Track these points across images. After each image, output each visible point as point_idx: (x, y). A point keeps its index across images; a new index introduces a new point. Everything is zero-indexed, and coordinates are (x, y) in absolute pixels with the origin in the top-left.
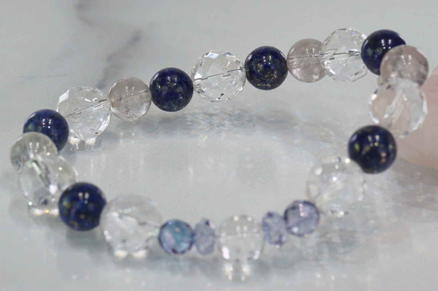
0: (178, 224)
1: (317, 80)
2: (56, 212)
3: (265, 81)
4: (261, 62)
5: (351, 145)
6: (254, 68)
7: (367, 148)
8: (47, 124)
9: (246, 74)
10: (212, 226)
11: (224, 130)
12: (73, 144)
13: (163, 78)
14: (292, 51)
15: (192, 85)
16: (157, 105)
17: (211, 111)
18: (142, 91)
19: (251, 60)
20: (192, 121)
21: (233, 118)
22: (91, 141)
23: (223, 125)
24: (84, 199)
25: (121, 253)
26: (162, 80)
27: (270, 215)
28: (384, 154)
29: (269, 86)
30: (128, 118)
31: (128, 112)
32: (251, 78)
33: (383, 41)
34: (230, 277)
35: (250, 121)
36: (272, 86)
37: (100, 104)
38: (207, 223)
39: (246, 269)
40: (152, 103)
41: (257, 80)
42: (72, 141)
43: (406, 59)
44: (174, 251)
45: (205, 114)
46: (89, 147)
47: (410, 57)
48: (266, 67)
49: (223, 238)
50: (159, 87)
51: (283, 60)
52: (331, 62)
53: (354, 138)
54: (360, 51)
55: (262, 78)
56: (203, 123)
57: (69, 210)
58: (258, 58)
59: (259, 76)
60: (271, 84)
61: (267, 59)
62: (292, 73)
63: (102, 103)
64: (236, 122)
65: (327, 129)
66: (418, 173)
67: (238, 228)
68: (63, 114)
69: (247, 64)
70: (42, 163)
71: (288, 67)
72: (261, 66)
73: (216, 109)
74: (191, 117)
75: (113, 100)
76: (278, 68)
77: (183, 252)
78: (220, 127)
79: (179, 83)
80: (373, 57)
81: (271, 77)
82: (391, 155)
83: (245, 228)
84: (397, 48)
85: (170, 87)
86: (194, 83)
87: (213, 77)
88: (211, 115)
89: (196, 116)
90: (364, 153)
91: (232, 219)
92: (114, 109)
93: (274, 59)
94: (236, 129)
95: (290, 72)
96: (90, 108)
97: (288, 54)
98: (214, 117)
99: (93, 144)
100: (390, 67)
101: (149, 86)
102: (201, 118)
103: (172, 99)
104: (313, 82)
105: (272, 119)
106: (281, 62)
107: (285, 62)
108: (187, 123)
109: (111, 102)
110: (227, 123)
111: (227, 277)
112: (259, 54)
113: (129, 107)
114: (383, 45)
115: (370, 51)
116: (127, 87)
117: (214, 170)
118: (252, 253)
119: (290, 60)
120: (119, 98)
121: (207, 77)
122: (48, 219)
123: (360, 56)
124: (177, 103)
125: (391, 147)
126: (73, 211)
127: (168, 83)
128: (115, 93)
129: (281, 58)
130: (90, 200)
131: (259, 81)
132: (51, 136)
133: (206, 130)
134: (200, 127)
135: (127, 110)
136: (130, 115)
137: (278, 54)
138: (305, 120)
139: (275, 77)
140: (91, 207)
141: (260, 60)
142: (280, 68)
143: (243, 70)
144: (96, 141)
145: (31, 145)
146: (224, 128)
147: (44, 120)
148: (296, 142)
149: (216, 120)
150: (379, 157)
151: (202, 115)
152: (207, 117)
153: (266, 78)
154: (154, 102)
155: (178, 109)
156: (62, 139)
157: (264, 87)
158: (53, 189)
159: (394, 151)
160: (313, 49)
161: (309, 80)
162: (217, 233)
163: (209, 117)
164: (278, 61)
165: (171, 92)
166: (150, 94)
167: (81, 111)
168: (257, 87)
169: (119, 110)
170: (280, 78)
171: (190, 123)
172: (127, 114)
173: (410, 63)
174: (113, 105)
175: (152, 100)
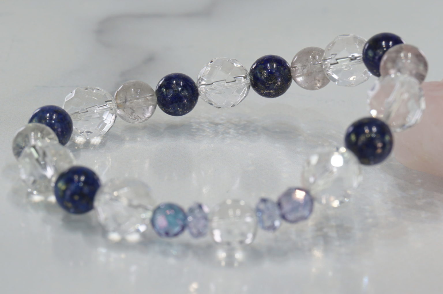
0: (171, 206)
1: (320, 87)
2: (53, 199)
3: (269, 87)
4: (265, 68)
5: (348, 137)
6: (259, 74)
7: (362, 138)
8: (51, 118)
9: (251, 82)
10: (206, 209)
11: (228, 137)
12: (78, 143)
13: (168, 81)
14: (295, 60)
15: (197, 90)
16: (162, 109)
17: (217, 120)
18: (149, 95)
19: (255, 67)
20: (198, 129)
21: (239, 127)
22: (96, 140)
23: (228, 133)
24: (79, 181)
25: (114, 236)
26: (168, 83)
27: (264, 201)
28: (380, 145)
29: (272, 93)
30: (133, 119)
31: (133, 114)
32: (255, 85)
33: (384, 43)
34: (223, 263)
35: (255, 131)
36: (276, 93)
37: (106, 104)
38: (200, 207)
39: (239, 255)
40: (157, 106)
41: (261, 86)
42: (78, 141)
43: (406, 57)
44: (167, 234)
45: (211, 123)
46: (94, 146)
47: (410, 55)
48: (271, 73)
49: (216, 221)
50: (164, 90)
51: (287, 68)
52: (334, 67)
53: (351, 129)
54: (361, 55)
55: (266, 84)
56: (208, 130)
57: (64, 191)
58: (262, 65)
59: (263, 83)
60: (275, 90)
61: (272, 66)
62: (295, 81)
63: (108, 103)
64: (241, 131)
65: (330, 140)
66: (419, 181)
67: (231, 212)
68: (68, 111)
69: (251, 71)
70: (41, 148)
71: (292, 74)
72: (265, 73)
73: (222, 120)
74: (197, 125)
75: (119, 102)
76: (282, 75)
77: (176, 235)
78: (225, 135)
79: (184, 87)
80: (374, 58)
81: (274, 84)
82: (388, 147)
83: (238, 212)
84: (397, 47)
85: (175, 90)
86: (199, 88)
87: (218, 82)
88: (217, 124)
89: (202, 124)
90: (360, 143)
91: (224, 203)
92: (120, 111)
93: (278, 66)
94: (240, 137)
95: (294, 80)
96: (95, 107)
97: (292, 63)
98: (219, 126)
99: (98, 144)
100: (389, 65)
101: (155, 91)
102: (207, 126)
103: (176, 102)
104: (316, 89)
105: (277, 130)
106: (285, 69)
107: (289, 70)
108: (192, 130)
109: (117, 103)
110: (232, 131)
111: (219, 262)
112: (264, 61)
113: (134, 109)
114: (384, 46)
115: (371, 54)
116: (133, 89)
117: (216, 170)
118: (244, 235)
119: (294, 68)
120: (124, 101)
121: (212, 83)
122: (46, 205)
123: (362, 60)
124: (181, 106)
125: (387, 138)
126: (68, 193)
127: (173, 86)
128: (121, 95)
129: (285, 65)
130: (85, 182)
131: (263, 87)
132: (54, 130)
133: (211, 137)
134: (205, 134)
135: (132, 111)
136: (135, 117)
137: (282, 62)
138: (309, 132)
139: (278, 84)
140: (86, 189)
141: (264, 66)
142: (283, 74)
143: (248, 77)
144: (102, 141)
145: (33, 135)
146: (228, 136)
147: (48, 115)
148: (298, 149)
149: (221, 129)
150: (376, 148)
151: (208, 124)
152: (212, 125)
153: (269, 84)
154: (159, 105)
155: (183, 114)
156: (65, 133)
157: (268, 94)
158: (50, 172)
159: (391, 143)
160: (317, 56)
161: (312, 88)
162: (210, 217)
163: (214, 126)
164: (282, 69)
165: (176, 95)
166: (155, 98)
167: (88, 109)
168: (261, 94)
169: (124, 111)
170: (283, 85)
171: (195, 130)
172: (132, 115)
173: (409, 61)
174: (118, 107)
175: (158, 104)
